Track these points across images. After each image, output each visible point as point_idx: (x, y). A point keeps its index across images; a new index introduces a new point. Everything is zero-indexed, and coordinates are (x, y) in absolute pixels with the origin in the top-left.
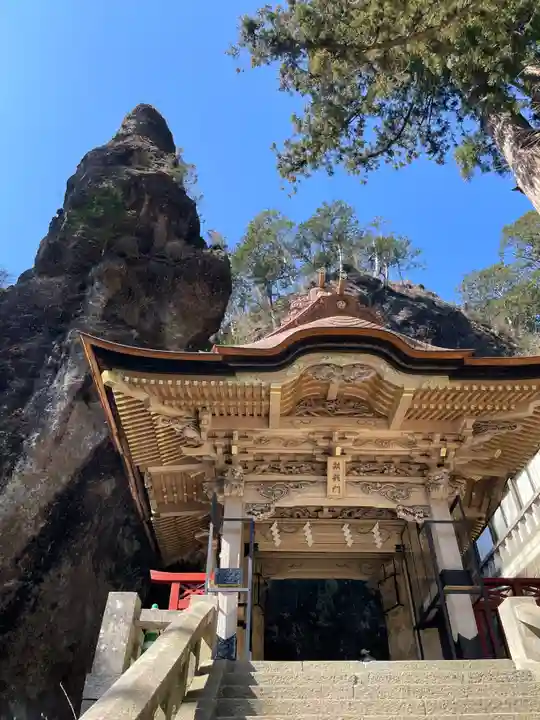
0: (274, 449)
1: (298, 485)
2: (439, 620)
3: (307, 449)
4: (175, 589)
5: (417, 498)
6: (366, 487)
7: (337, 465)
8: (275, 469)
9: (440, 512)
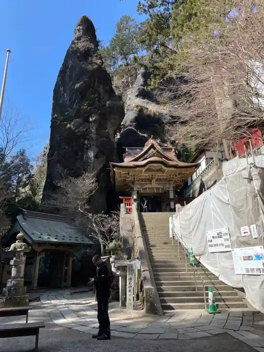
0: (142, 177)
1: (146, 184)
2: (169, 205)
3: (148, 177)
4: (124, 200)
5: (168, 186)
6: (159, 184)
7: (154, 181)
8: (142, 181)
9: (171, 189)
